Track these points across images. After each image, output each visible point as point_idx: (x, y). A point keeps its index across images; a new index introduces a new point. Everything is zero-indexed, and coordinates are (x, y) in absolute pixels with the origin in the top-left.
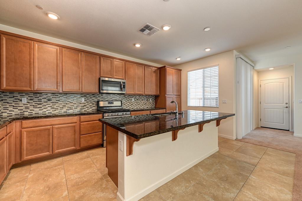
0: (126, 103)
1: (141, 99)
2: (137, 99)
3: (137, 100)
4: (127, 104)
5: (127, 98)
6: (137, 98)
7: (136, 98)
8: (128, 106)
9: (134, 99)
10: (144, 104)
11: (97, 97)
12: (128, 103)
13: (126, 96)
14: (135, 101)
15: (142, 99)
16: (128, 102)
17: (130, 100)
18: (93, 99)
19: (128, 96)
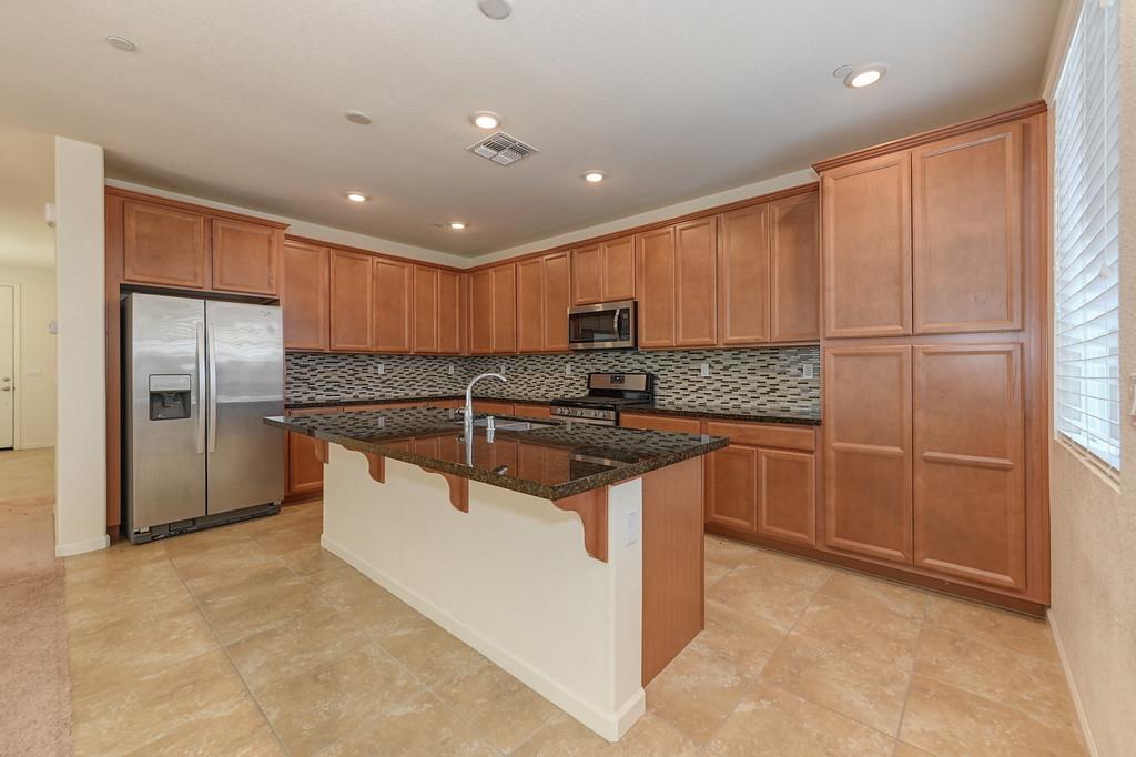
0: (675, 380)
1: (744, 368)
2: (726, 368)
3: (722, 372)
4: (681, 386)
5: (680, 364)
6: (726, 363)
7: (717, 362)
8: (682, 392)
9: (710, 366)
10: (764, 390)
11: (595, 361)
12: (685, 384)
13: (677, 357)
14: (714, 377)
15: (748, 366)
16: (682, 377)
17: (690, 373)
18: (586, 366)
19: (682, 354)
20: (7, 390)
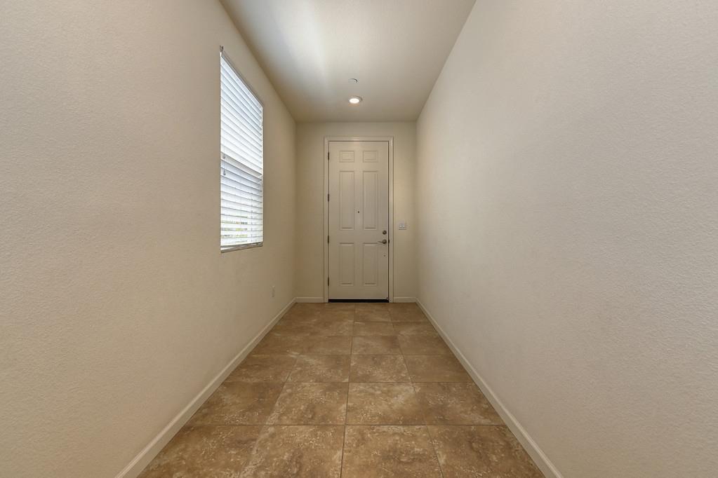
20: (385, 243)
